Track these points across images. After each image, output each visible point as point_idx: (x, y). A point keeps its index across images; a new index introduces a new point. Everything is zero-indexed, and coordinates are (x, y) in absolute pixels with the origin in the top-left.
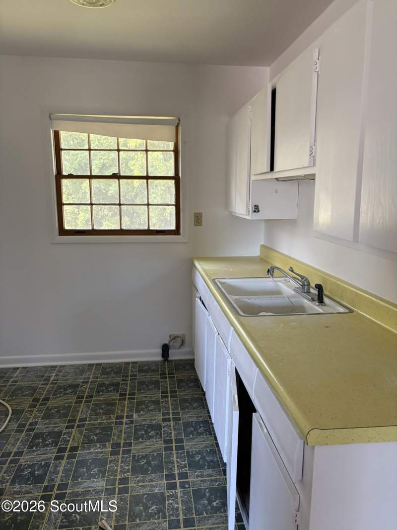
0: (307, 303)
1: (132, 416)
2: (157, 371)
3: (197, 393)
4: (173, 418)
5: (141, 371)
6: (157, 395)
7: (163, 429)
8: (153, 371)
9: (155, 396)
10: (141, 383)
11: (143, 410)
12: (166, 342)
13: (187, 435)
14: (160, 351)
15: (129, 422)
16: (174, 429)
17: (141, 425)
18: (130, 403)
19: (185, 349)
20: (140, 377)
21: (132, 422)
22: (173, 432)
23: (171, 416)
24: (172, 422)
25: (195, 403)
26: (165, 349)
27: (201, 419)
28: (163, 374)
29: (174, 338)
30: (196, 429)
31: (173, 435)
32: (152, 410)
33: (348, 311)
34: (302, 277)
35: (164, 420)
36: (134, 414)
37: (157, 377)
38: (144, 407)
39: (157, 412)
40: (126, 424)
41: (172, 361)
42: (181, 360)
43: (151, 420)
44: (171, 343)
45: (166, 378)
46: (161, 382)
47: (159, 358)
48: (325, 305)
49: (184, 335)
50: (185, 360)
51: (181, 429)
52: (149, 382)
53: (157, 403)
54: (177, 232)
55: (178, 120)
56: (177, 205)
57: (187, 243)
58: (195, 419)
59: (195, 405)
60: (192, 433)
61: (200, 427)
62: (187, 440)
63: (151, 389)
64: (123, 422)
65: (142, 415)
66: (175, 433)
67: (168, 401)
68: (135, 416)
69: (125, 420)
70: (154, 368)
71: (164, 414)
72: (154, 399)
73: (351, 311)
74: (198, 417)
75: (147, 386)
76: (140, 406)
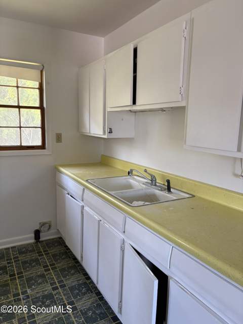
0: (158, 192)
1: (27, 291)
2: (34, 251)
3: (70, 262)
4: (60, 286)
5: (21, 253)
6: (41, 270)
7: (55, 297)
8: (31, 251)
9: (39, 271)
10: (24, 263)
11: (33, 284)
12: (38, 228)
13: (75, 297)
14: (33, 235)
15: (25, 297)
16: (64, 294)
17: (36, 298)
18: (21, 281)
19: (52, 231)
20: (22, 258)
21: (28, 297)
22: (64, 297)
23: (58, 285)
24: (60, 289)
25: (72, 270)
26: (37, 234)
27: (81, 282)
28: (39, 252)
29: (43, 224)
30: (80, 291)
31: (65, 300)
32: (41, 283)
33: (191, 196)
34: (151, 175)
35: (54, 289)
36: (27, 289)
37: (35, 255)
38: (34, 282)
39: (45, 284)
40: (24, 299)
41: (42, 241)
42: (49, 240)
43: (43, 291)
44: (42, 229)
45: (43, 255)
46: (40, 259)
47: (33, 241)
48: (172, 193)
49: (50, 222)
50: (53, 239)
51: (69, 294)
52: (31, 260)
53: (43, 276)
54: (43, 147)
55: (42, 67)
56: (43, 128)
57: (50, 155)
58: (76, 283)
59: (73, 272)
60: (78, 294)
61: (83, 288)
62: (77, 301)
63: (34, 266)
64: (21, 299)
65: (34, 289)
66: (66, 298)
67: (51, 273)
68: (29, 291)
69: (21, 297)
70: (31, 249)
71: (52, 284)
72: (39, 273)
73: (194, 196)
74: (78, 281)
75: (30, 264)
76: (30, 282)
